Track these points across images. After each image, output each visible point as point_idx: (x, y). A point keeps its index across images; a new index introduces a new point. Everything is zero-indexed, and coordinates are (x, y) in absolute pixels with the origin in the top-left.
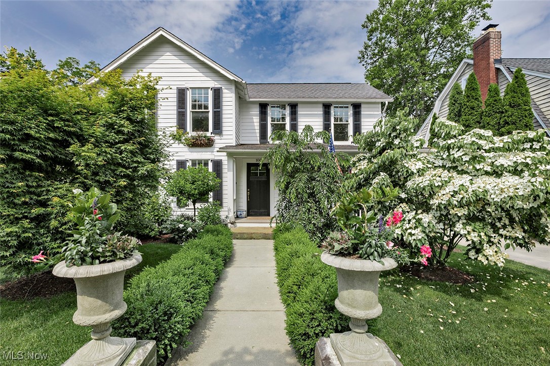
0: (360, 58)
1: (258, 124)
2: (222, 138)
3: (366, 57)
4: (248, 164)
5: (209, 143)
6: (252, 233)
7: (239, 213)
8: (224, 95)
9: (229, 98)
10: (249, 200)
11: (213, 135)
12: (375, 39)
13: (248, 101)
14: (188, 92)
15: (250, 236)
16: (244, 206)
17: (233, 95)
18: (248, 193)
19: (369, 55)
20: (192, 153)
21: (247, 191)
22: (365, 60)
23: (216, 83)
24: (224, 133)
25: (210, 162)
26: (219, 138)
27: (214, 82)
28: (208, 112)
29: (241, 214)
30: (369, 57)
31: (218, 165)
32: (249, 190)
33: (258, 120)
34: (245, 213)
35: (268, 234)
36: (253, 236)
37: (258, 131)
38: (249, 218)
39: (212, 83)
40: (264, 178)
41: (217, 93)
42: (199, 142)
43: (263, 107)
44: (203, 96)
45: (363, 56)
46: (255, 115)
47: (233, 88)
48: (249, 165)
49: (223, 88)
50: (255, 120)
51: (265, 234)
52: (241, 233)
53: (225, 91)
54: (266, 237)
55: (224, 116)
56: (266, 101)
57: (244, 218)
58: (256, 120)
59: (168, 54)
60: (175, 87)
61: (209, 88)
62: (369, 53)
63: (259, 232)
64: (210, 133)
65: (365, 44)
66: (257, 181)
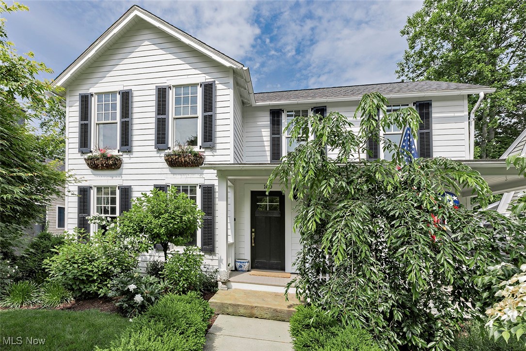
0: (397, 72)
1: (268, 139)
2: (215, 154)
3: (406, 70)
4: (252, 192)
5: (196, 162)
6: (252, 307)
7: (238, 264)
8: (218, 93)
9: (225, 97)
10: (253, 245)
11: (202, 150)
12: (420, 46)
13: (253, 105)
14: (171, 91)
15: (249, 311)
16: (246, 254)
17: (231, 92)
18: (253, 234)
19: (410, 67)
20: (175, 176)
21: (252, 232)
22: (406, 74)
23: (207, 77)
24: (218, 146)
25: (198, 188)
26: (211, 153)
27: (204, 75)
28: (197, 117)
29: (241, 266)
30: (411, 70)
31: (208, 191)
32: (253, 230)
33: (268, 134)
34: (247, 266)
35: (281, 312)
36: (255, 312)
37: (268, 149)
38: (253, 272)
39: (203, 78)
40: (276, 214)
41: (209, 90)
42: (183, 159)
43: (276, 114)
44: (190, 95)
45: (403, 70)
46: (264, 127)
47: (231, 81)
48: (254, 194)
49: (216, 82)
50: (264, 134)
51: (276, 311)
52: (235, 305)
53: (219, 87)
54: (277, 316)
55: (218, 122)
56: (279, 105)
57: (245, 271)
58: (266, 134)
59: (147, 43)
60: (154, 87)
61: (198, 84)
62: (411, 65)
63: (265, 306)
64: (199, 147)
65: (406, 52)
66: (266, 217)
